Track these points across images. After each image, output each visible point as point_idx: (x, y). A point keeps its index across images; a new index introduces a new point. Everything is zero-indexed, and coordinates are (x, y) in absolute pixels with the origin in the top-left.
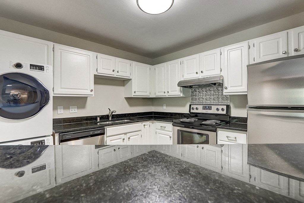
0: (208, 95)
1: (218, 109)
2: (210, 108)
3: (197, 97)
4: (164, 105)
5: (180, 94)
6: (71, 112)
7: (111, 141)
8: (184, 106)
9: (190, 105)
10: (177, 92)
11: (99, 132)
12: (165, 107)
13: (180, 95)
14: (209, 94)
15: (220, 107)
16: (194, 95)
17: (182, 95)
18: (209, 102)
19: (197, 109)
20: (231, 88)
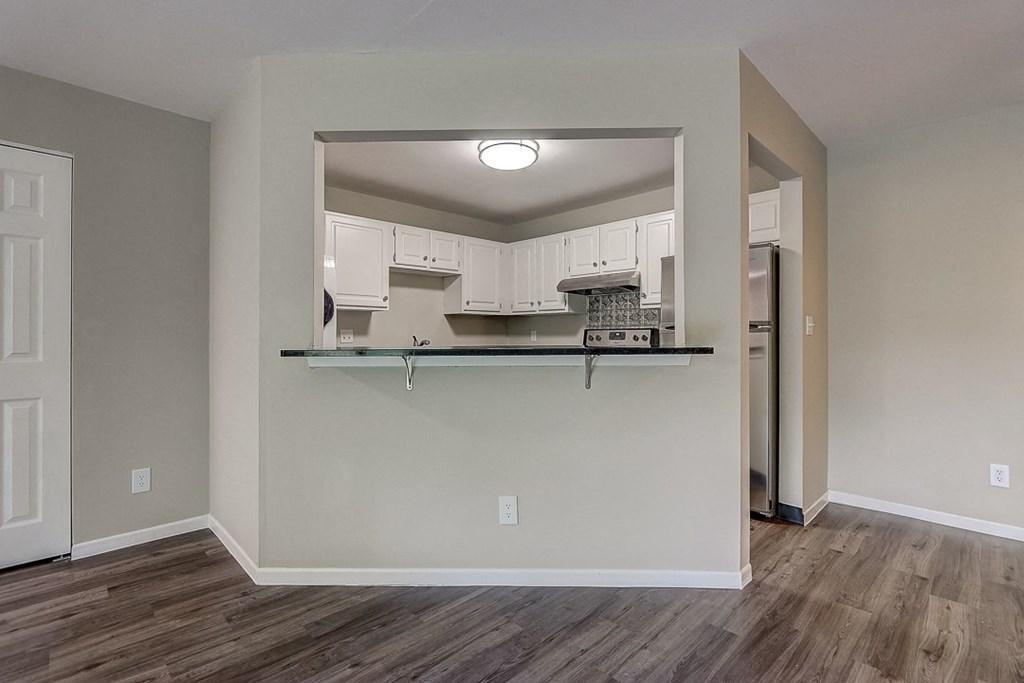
0: (621, 310)
1: (636, 338)
2: (622, 336)
3: (600, 314)
4: (532, 332)
5: (563, 306)
8: (574, 333)
9: (586, 331)
10: (558, 303)
13: (564, 310)
15: (640, 334)
16: (594, 311)
19: (599, 339)
20: (652, 295)
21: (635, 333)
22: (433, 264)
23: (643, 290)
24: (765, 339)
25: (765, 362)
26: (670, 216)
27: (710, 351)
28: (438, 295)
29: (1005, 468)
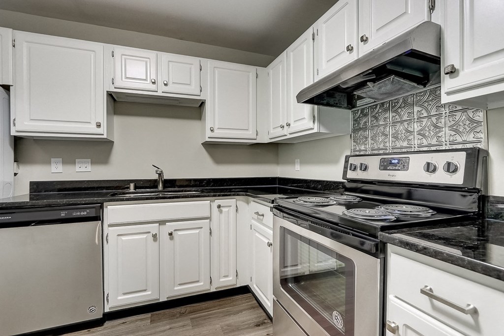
0: (402, 122)
1: (430, 168)
2: (404, 165)
3: (370, 134)
4: (296, 160)
5: (311, 125)
6: (78, 169)
7: (118, 235)
9: (347, 158)
11: (84, 213)
12: (298, 167)
13: (312, 129)
14: (405, 118)
15: (440, 160)
16: (361, 129)
17: (315, 130)
18: (405, 144)
22: (165, 88)
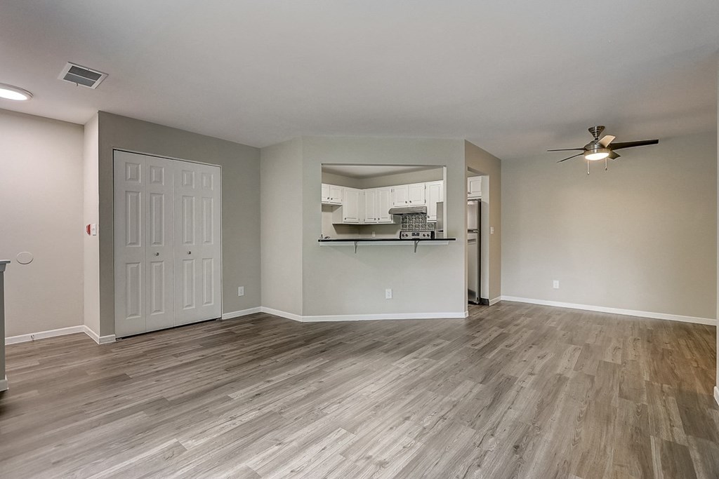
1: (424, 235)
2: (418, 234)
3: (407, 224)
4: (373, 232)
5: (391, 221)
8: (395, 233)
9: (401, 232)
10: (388, 219)
14: (418, 221)
16: (404, 222)
17: (392, 223)
19: (407, 235)
20: (432, 216)
21: (424, 233)
22: (331, 201)
23: (428, 214)
24: (475, 236)
25: (475, 245)
26: (441, 183)
27: (455, 239)
28: (330, 214)
29: (558, 282)
